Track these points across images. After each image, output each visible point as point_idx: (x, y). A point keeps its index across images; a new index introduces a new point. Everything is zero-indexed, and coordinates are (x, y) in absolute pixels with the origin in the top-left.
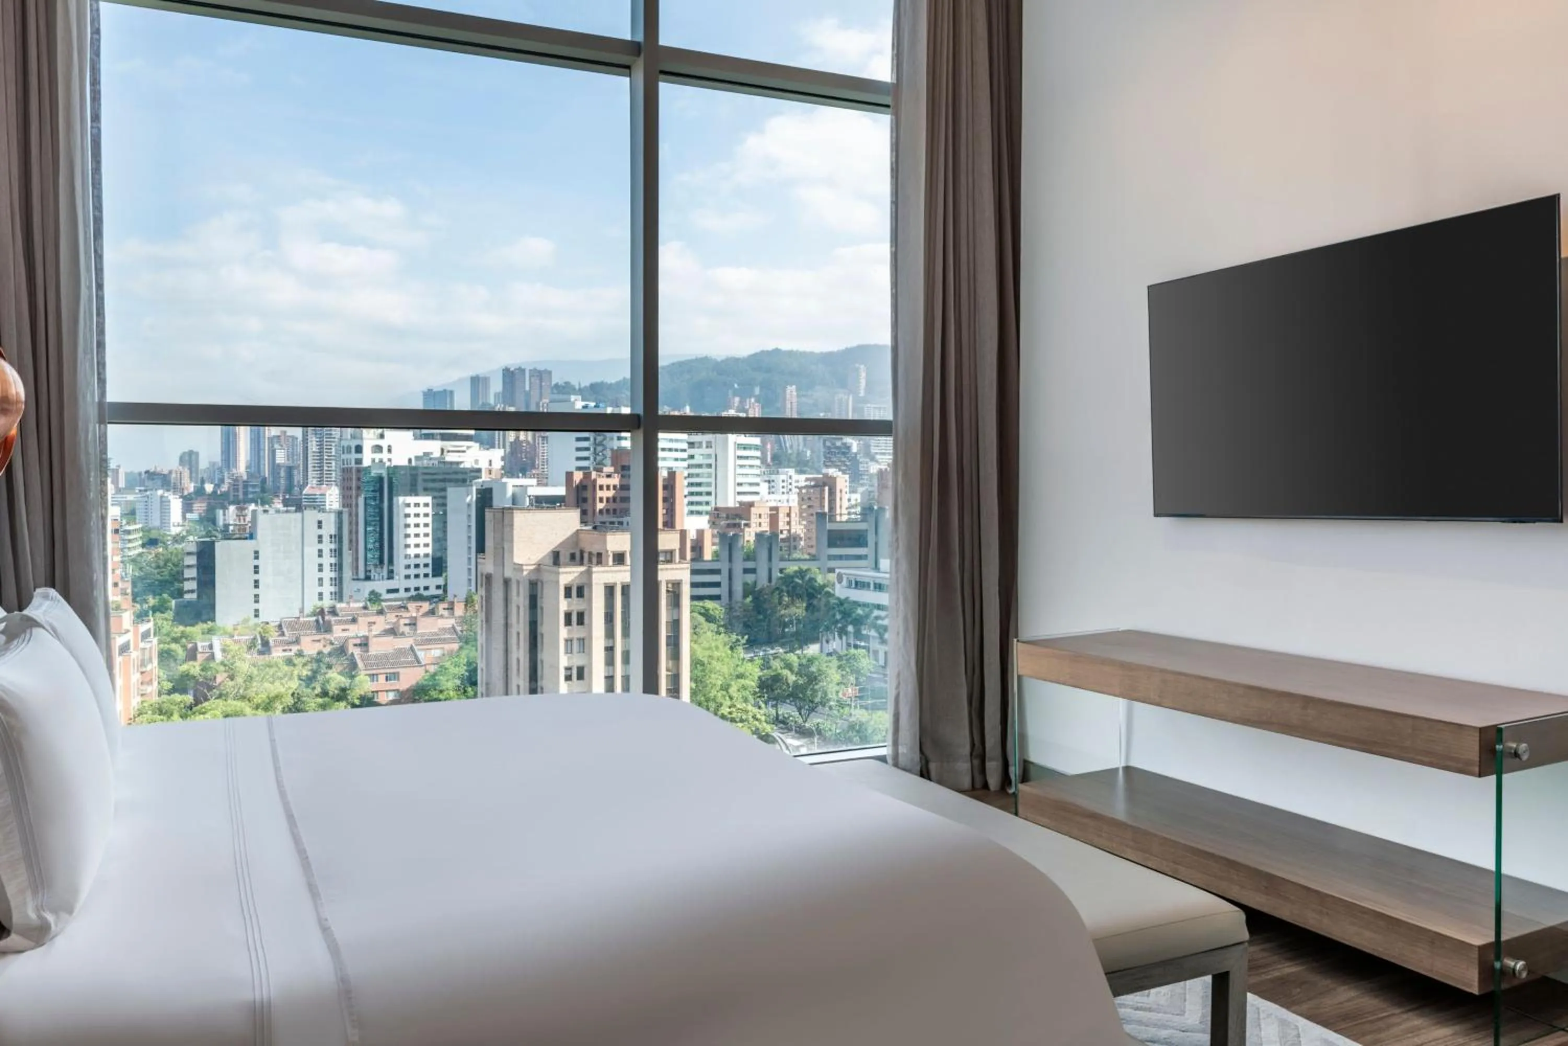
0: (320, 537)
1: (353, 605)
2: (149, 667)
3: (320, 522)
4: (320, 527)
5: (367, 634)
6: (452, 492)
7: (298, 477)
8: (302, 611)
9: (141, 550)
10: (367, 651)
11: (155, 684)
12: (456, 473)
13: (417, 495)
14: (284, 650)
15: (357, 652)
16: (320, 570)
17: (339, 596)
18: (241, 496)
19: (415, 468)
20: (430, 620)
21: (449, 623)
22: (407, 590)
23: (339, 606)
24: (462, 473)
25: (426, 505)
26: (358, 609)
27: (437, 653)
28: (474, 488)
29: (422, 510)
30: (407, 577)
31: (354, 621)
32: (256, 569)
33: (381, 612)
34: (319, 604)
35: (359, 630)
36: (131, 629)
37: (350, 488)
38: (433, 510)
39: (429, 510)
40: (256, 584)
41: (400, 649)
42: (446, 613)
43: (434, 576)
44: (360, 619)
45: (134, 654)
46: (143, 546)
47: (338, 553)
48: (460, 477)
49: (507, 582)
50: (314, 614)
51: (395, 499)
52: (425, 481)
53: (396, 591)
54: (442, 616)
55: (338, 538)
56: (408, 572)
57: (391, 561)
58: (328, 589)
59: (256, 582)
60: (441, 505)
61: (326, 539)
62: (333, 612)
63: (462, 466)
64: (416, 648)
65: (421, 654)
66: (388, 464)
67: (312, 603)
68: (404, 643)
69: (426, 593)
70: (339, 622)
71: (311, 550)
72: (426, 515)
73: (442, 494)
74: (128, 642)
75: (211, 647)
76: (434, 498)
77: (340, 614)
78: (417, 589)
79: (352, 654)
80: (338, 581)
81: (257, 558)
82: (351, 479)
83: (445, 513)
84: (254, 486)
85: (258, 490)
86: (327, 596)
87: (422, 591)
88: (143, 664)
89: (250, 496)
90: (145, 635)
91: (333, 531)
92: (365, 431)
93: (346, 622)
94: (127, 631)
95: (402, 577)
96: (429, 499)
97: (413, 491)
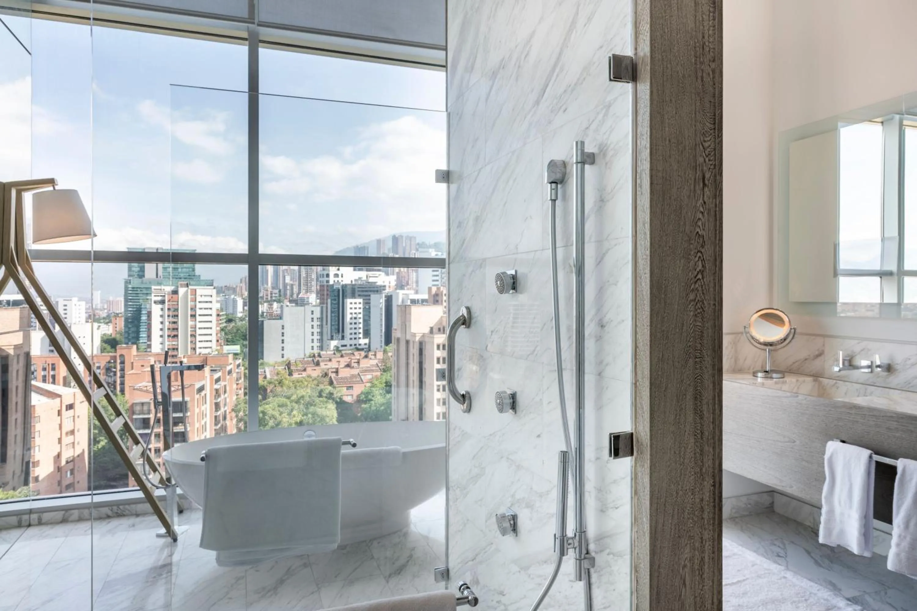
0: (312, 319)
1: (328, 353)
2: (240, 382)
3: (312, 311)
4: (312, 314)
5: (337, 367)
6: (373, 297)
7: (296, 290)
8: (305, 355)
9: (225, 325)
10: (337, 375)
11: (243, 389)
12: (374, 287)
13: (355, 298)
14: (299, 374)
15: (333, 375)
16: (313, 335)
17: (321, 348)
18: (269, 299)
19: (355, 285)
20: (366, 360)
21: (374, 362)
22: (351, 345)
23: (322, 353)
24: (377, 287)
25: (360, 303)
26: (331, 354)
27: (369, 377)
28: (384, 295)
29: (358, 306)
30: (351, 339)
31: (330, 360)
32: (283, 334)
33: (342, 356)
34: (312, 351)
35: (333, 365)
36: (232, 362)
37: (323, 295)
38: (363, 306)
39: (361, 306)
40: (283, 341)
41: (353, 375)
42: (373, 357)
43: (363, 338)
44: (333, 360)
45: (235, 375)
46: (226, 322)
47: (321, 326)
48: (376, 289)
49: (407, 342)
50: (310, 357)
51: (345, 300)
52: (359, 291)
53: (345, 346)
54: (371, 359)
55: (321, 319)
56: (351, 336)
57: (343, 331)
58: (316, 344)
59: (283, 340)
60: (367, 303)
61: (315, 320)
62: (319, 356)
63: (377, 284)
64: (361, 374)
65: (362, 377)
66: (342, 283)
67: (308, 352)
68: (355, 372)
69: (360, 347)
70: (323, 361)
71: (308, 325)
72: (360, 308)
73: (368, 298)
74: (231, 369)
75: (265, 372)
76: (364, 300)
77: (322, 356)
78: (355, 345)
79: (331, 377)
80: (321, 340)
81: (283, 329)
82: (324, 290)
83: (370, 308)
84: (275, 294)
85: (277, 295)
86: (315, 348)
87: (358, 346)
88: (237, 380)
89: (274, 298)
90: (238, 366)
91: (319, 315)
92: (330, 268)
93: (326, 361)
94: (231, 364)
95: (349, 339)
96: (361, 300)
97: (353, 296)
